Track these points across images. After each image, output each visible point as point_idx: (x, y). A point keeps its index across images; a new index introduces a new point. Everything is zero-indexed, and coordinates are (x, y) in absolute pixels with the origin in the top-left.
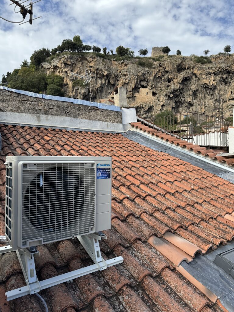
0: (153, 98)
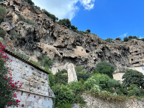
0: (87, 54)
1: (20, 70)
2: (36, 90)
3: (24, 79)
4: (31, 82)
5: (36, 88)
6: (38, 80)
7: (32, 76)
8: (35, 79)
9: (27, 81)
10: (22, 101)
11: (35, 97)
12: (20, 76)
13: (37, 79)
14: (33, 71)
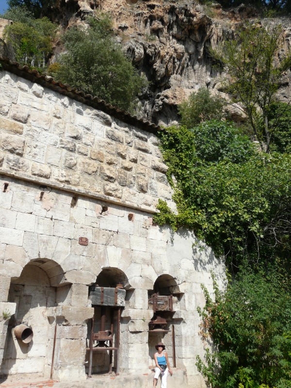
1: (56, 120)
2: (134, 194)
3: (77, 155)
4: (105, 166)
5: (130, 187)
6: (135, 161)
7: (109, 144)
8: (124, 157)
9: (88, 161)
10: (80, 226)
11: (130, 217)
12: (56, 143)
13: (133, 157)
14: (108, 128)
